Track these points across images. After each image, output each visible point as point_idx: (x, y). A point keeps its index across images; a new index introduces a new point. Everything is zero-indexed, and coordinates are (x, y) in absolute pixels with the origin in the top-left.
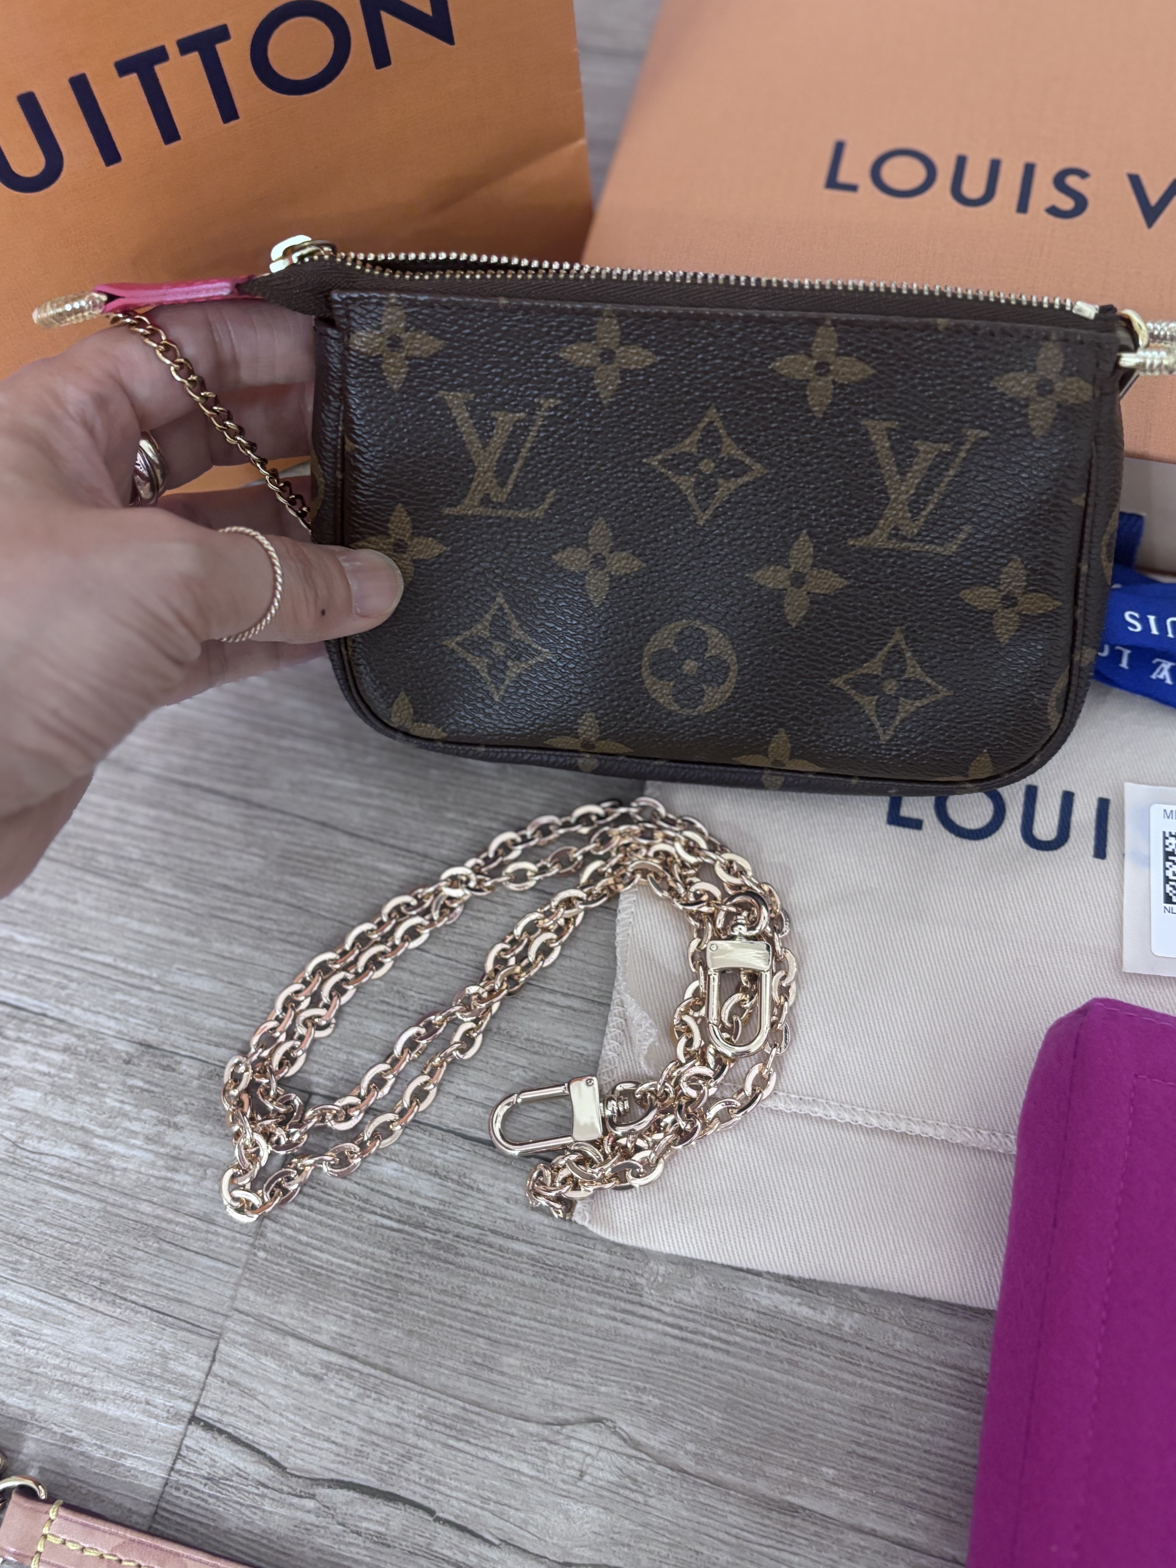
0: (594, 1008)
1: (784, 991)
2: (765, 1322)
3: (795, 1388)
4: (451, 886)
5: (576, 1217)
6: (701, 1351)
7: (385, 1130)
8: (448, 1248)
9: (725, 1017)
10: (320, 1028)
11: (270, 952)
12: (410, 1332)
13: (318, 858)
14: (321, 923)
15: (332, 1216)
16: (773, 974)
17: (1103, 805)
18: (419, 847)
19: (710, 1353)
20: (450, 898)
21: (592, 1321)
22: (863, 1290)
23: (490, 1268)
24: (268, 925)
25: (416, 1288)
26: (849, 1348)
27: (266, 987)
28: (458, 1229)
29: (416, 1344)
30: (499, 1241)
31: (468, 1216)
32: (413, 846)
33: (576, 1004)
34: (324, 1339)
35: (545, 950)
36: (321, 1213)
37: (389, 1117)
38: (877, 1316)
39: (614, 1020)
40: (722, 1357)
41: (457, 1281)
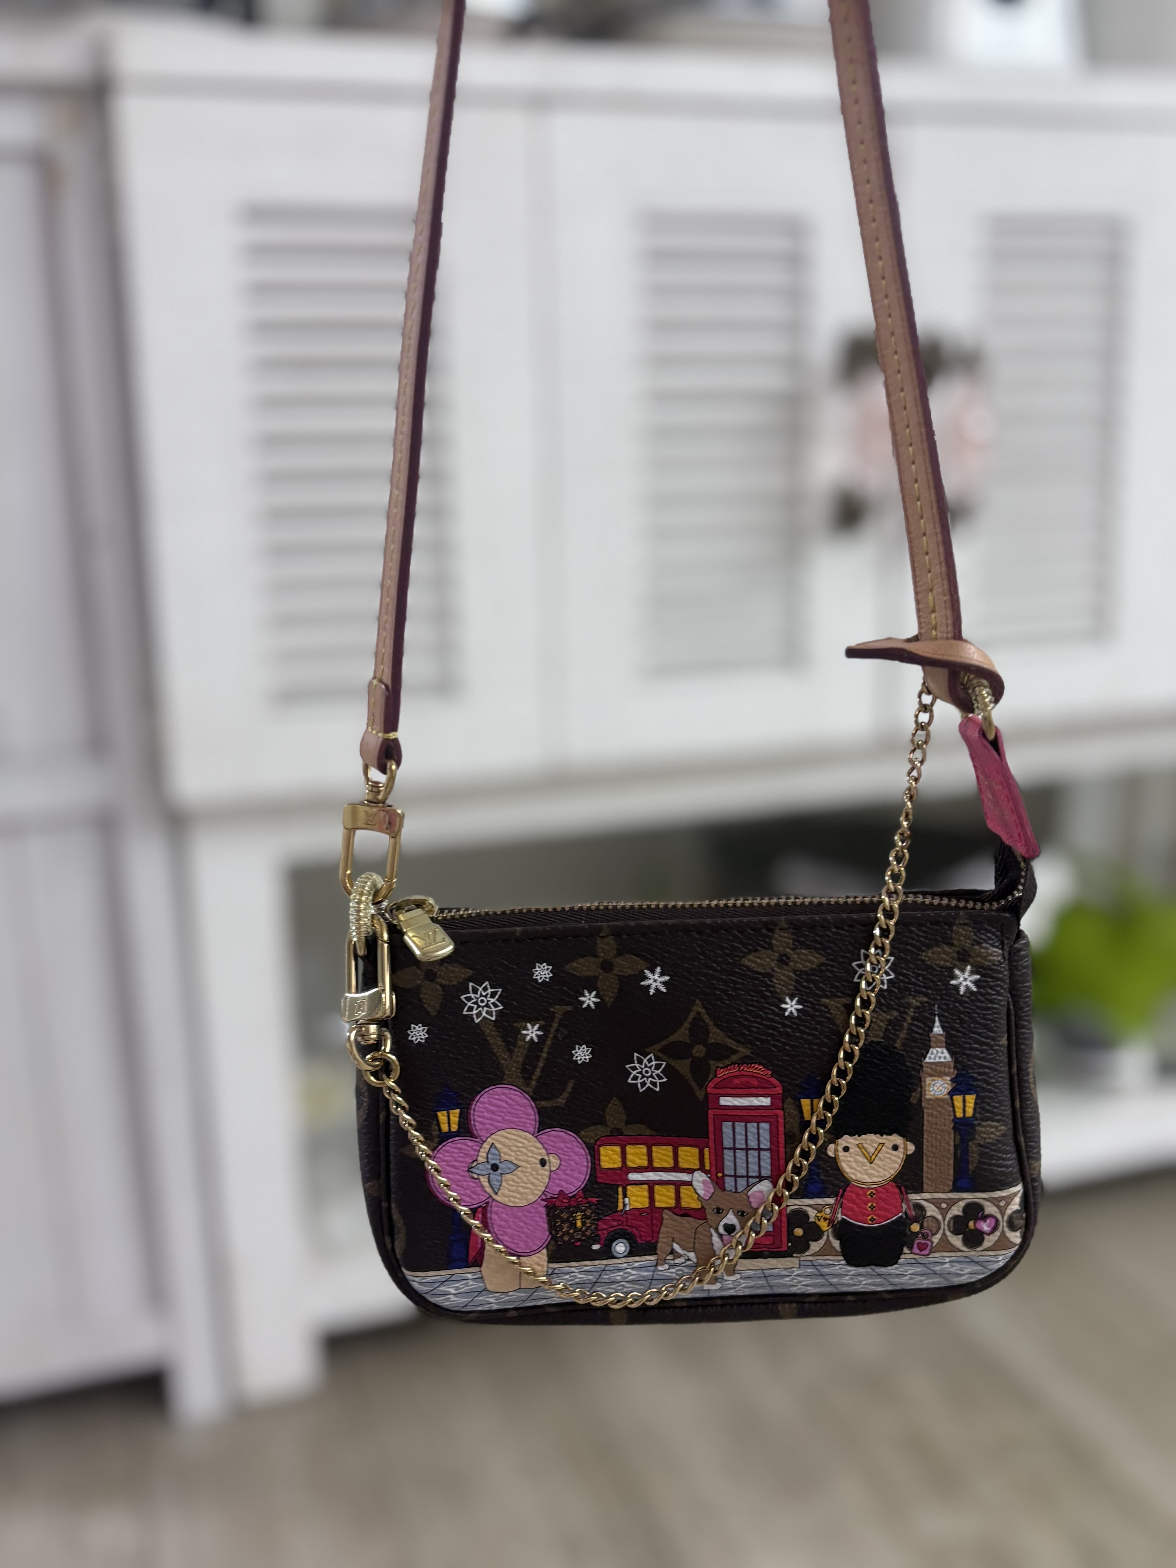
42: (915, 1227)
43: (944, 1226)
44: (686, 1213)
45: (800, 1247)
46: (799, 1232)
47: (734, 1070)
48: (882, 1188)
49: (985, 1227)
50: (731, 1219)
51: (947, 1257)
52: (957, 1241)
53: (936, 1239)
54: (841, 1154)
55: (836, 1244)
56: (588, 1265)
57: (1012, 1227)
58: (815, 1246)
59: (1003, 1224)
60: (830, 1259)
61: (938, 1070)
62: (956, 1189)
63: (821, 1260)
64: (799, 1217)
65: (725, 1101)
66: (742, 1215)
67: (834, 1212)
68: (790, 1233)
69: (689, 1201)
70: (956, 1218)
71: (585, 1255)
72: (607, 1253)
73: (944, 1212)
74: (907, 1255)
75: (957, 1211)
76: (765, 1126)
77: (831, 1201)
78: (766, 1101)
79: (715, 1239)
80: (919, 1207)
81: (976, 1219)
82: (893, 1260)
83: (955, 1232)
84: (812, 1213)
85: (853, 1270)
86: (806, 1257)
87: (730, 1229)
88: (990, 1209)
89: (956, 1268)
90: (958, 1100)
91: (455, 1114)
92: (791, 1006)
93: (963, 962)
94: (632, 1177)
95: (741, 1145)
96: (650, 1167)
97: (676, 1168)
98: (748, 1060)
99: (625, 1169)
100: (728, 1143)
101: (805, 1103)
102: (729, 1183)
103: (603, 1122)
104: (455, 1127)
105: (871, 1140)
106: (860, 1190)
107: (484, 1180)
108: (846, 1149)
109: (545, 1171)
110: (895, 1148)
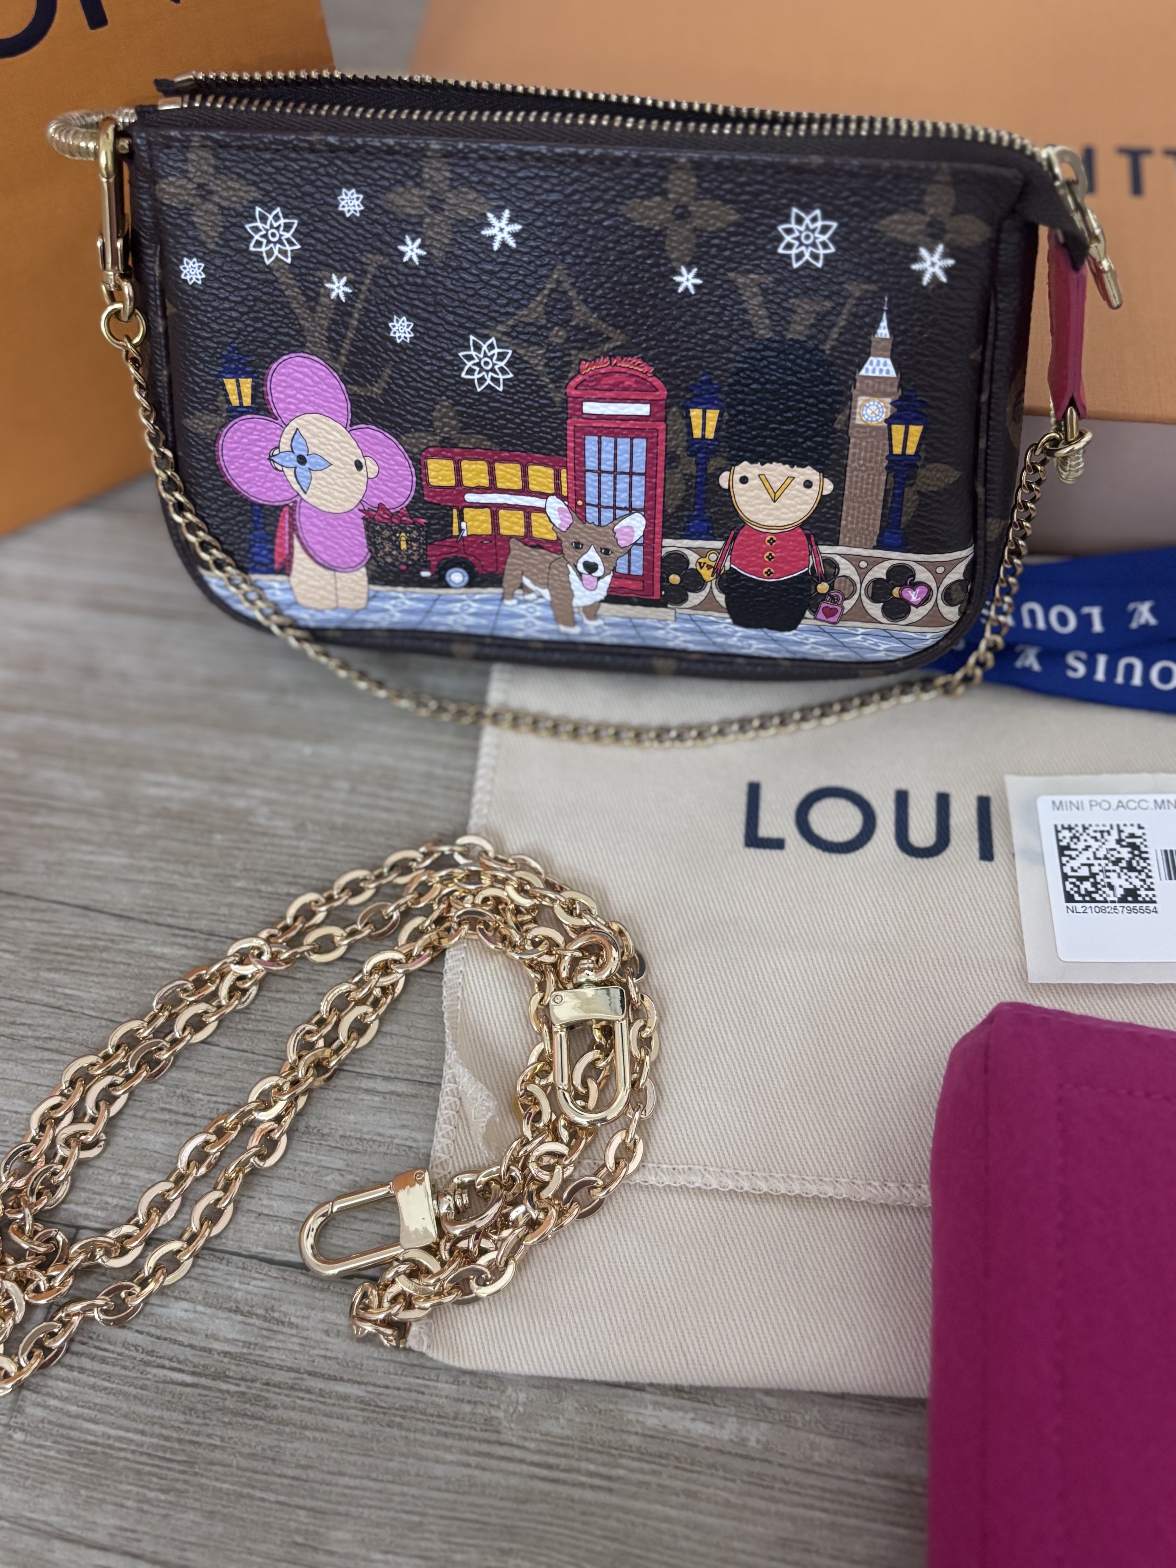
0: (423, 1091)
1: (645, 1043)
2: (654, 1447)
3: (697, 1527)
4: (241, 963)
5: (412, 1342)
6: (577, 1493)
7: (171, 1262)
8: (256, 1400)
9: (577, 1081)
10: (86, 1147)
11: (23, 1062)
12: (211, 1515)
13: (80, 948)
14: (85, 1023)
15: (109, 1377)
16: (630, 1025)
17: (984, 805)
18: (203, 924)
19: (589, 1495)
20: (242, 978)
21: (439, 1470)
22: (768, 1392)
23: (309, 1419)
24: (21, 1031)
25: (217, 1455)
26: (757, 1467)
27: (20, 1105)
28: (266, 1374)
29: (219, 1528)
30: (317, 1384)
31: (279, 1357)
32: (194, 924)
33: (401, 1087)
34: (100, 1537)
35: (359, 1028)
36: (94, 1373)
37: (175, 1245)
38: (787, 1422)
39: (446, 1100)
40: (603, 1497)
41: (268, 1441)
42: (823, 587)
43: (861, 589)
44: (539, 544)
45: (676, 596)
46: (675, 579)
47: (603, 364)
48: (784, 535)
49: (913, 596)
50: (592, 556)
51: (861, 628)
52: (875, 609)
53: (848, 604)
54: (738, 487)
55: (721, 598)
56: (418, 592)
57: (948, 598)
58: (695, 598)
59: (938, 595)
60: (713, 616)
61: (876, 387)
62: (881, 545)
63: (700, 615)
64: (678, 561)
65: (589, 408)
66: (605, 552)
67: (721, 560)
68: (664, 579)
69: (541, 530)
70: (876, 581)
71: (411, 580)
72: (440, 581)
73: (862, 573)
74: (809, 621)
75: (880, 572)
76: (641, 444)
77: (718, 544)
78: (644, 410)
79: (573, 576)
80: (833, 564)
81: (903, 586)
82: (791, 625)
83: (874, 599)
84: (693, 558)
85: (741, 631)
86: (684, 610)
87: (591, 568)
88: (922, 575)
89: (870, 642)
90: (898, 430)
91: (247, 384)
92: (687, 280)
93: (934, 234)
94: (470, 498)
95: (607, 466)
96: (492, 488)
97: (525, 491)
98: (624, 351)
99: (460, 488)
100: (591, 463)
101: (696, 414)
102: (591, 514)
103: (429, 427)
104: (247, 401)
105: (777, 471)
106: (757, 535)
107: (289, 473)
108: (744, 480)
109: (361, 476)
110: (808, 484)
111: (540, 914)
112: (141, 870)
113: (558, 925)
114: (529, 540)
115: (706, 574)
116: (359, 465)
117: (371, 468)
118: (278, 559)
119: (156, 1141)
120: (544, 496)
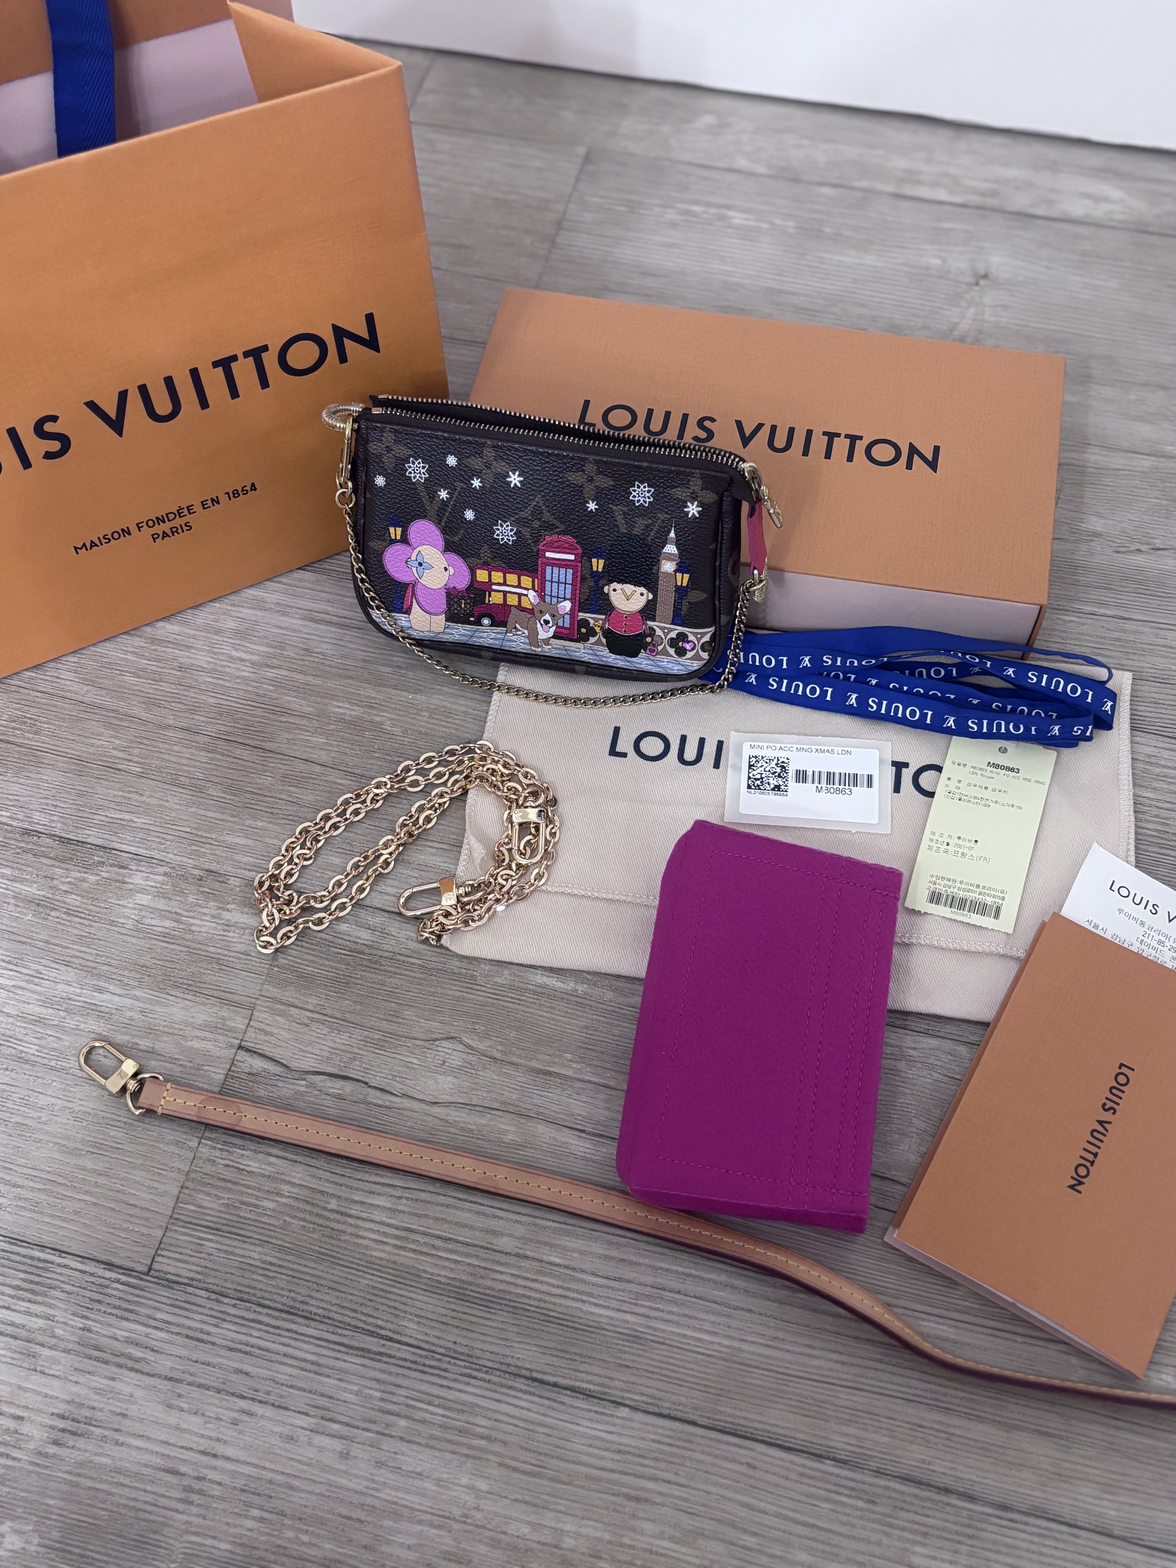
0: (455, 849)
1: (553, 835)
2: (539, 990)
3: (553, 1019)
4: (377, 788)
5: (443, 941)
6: (506, 1004)
7: (342, 907)
8: (375, 963)
9: (522, 847)
10: (306, 860)
11: (277, 824)
12: (356, 1002)
13: (303, 777)
14: (305, 809)
15: (314, 950)
16: (547, 826)
17: (720, 744)
18: (359, 771)
19: (510, 1005)
20: (377, 795)
21: (451, 993)
22: (589, 973)
23: (398, 971)
24: (276, 811)
25: (359, 982)
26: (580, 1000)
27: (277, 842)
28: (381, 953)
29: (359, 1007)
30: (402, 958)
31: (386, 947)
32: (356, 771)
33: (445, 846)
34: (310, 1007)
35: (428, 819)
37: (344, 900)
38: (595, 985)
39: (464, 852)
40: (516, 1006)
41: (380, 977)
42: (649, 639)
43: (665, 642)
44: (524, 610)
45: (584, 638)
46: (583, 630)
47: (555, 537)
48: (632, 615)
49: (688, 646)
50: (547, 617)
51: (666, 659)
52: (672, 651)
53: (660, 648)
54: (612, 593)
55: (604, 640)
56: (468, 627)
57: (703, 648)
58: (592, 640)
59: (698, 647)
60: (601, 648)
61: (669, 557)
62: (673, 623)
63: (595, 647)
64: (584, 623)
65: (548, 554)
66: (553, 616)
67: (604, 624)
68: (579, 630)
69: (525, 604)
70: (672, 639)
71: (465, 621)
72: (478, 623)
73: (666, 635)
74: (643, 654)
75: (673, 635)
76: (570, 571)
77: (603, 617)
78: (572, 557)
79: (539, 625)
80: (652, 629)
81: (683, 641)
82: (636, 656)
83: (671, 646)
84: (592, 622)
85: (614, 656)
86: (588, 644)
87: (547, 622)
88: (691, 638)
89: (670, 665)
90: (679, 575)
91: (399, 530)
92: (592, 506)
93: (693, 499)
94: (494, 587)
95: (555, 579)
96: (505, 584)
97: (519, 586)
98: (563, 533)
99: (490, 583)
100: (548, 577)
101: (594, 561)
102: (548, 599)
103: (478, 556)
104: (398, 537)
105: (629, 588)
106: (620, 614)
107: (414, 570)
108: (615, 590)
109: (446, 574)
110: (642, 594)
111: (512, 777)
112: (331, 745)
113: (520, 783)
114: (520, 607)
115: (597, 629)
116: (446, 569)
117: (451, 570)
118: (405, 607)
119: (337, 861)
120: (527, 589)
